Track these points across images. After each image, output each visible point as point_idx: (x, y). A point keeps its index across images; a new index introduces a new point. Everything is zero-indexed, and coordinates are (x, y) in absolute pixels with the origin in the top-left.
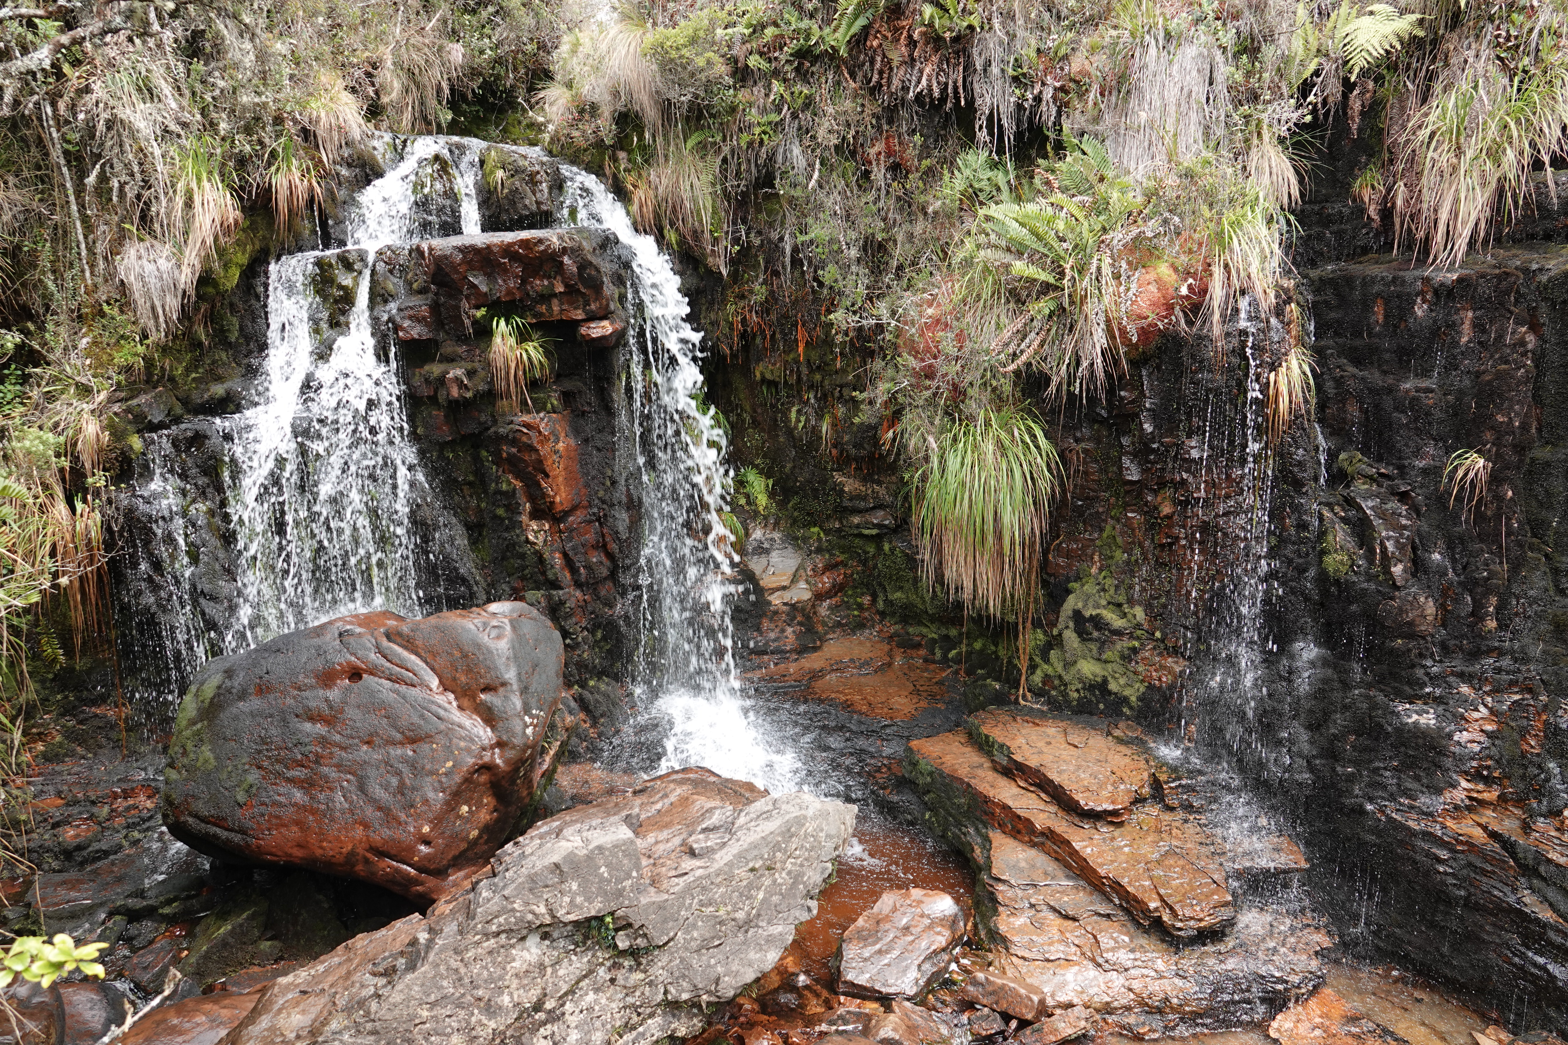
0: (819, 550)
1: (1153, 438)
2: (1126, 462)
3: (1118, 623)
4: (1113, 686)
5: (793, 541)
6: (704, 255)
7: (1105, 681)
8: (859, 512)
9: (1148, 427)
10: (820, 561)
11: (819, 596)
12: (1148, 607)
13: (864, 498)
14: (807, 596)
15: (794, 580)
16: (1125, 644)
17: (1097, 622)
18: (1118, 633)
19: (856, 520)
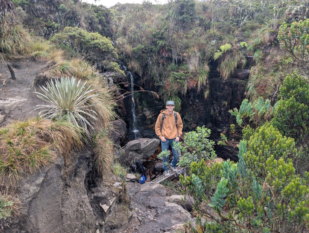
0: (153, 111)
1: (192, 99)
2: (190, 101)
3: (189, 120)
4: (189, 128)
5: (149, 109)
6: (139, 74)
7: (188, 127)
8: (158, 106)
9: (192, 98)
10: (153, 112)
11: (153, 117)
12: (193, 118)
13: (159, 104)
14: (151, 117)
15: (149, 115)
16: (190, 123)
17: (187, 120)
18: (189, 121)
19: (157, 107)
